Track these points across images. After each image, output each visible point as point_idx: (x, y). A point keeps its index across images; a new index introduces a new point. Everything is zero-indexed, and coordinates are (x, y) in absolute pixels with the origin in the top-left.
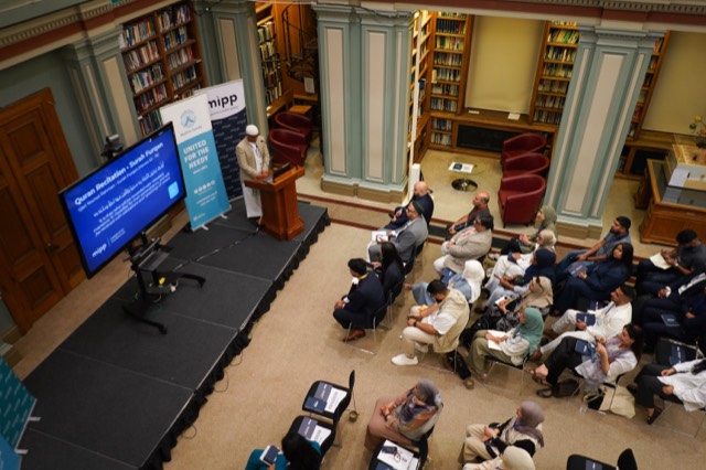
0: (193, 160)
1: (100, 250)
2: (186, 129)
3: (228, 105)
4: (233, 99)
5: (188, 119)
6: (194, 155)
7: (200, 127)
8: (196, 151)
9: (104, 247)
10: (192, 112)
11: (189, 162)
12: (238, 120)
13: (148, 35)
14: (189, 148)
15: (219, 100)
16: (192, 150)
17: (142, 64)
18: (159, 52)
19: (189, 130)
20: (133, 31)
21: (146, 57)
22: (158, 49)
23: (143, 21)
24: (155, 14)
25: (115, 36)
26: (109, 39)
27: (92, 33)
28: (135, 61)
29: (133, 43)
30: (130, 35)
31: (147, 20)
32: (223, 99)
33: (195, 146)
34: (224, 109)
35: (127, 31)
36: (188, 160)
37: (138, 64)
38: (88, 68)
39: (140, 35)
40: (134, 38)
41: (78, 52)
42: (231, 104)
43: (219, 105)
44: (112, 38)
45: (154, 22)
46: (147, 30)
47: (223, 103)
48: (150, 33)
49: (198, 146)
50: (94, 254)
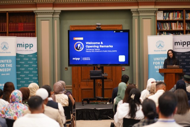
0: (157, 65)
1: (77, 59)
2: (157, 49)
3: (185, 46)
4: (188, 43)
5: (160, 45)
6: (159, 63)
7: (165, 51)
8: (160, 61)
9: (79, 59)
10: (163, 42)
13: (178, 19)
14: (157, 58)
15: (181, 42)
16: (158, 60)
17: (170, 30)
18: (183, 28)
19: (159, 50)
20: (169, 14)
21: (174, 27)
22: (183, 26)
23: (177, 12)
24: (184, 10)
25: (152, 11)
26: (148, 11)
27: (141, 7)
28: (167, 27)
29: (167, 19)
30: (166, 15)
31: (179, 12)
32: (183, 42)
33: (160, 59)
34: (183, 47)
35: (165, 13)
36: (155, 64)
37: (168, 29)
38: (136, 20)
39: (173, 17)
40: (169, 17)
41: (132, 12)
42: (187, 46)
43: (181, 45)
44: (150, 11)
45: (183, 14)
46: (178, 16)
47: (183, 44)
48: (180, 18)
49: (162, 59)
50: (74, 59)
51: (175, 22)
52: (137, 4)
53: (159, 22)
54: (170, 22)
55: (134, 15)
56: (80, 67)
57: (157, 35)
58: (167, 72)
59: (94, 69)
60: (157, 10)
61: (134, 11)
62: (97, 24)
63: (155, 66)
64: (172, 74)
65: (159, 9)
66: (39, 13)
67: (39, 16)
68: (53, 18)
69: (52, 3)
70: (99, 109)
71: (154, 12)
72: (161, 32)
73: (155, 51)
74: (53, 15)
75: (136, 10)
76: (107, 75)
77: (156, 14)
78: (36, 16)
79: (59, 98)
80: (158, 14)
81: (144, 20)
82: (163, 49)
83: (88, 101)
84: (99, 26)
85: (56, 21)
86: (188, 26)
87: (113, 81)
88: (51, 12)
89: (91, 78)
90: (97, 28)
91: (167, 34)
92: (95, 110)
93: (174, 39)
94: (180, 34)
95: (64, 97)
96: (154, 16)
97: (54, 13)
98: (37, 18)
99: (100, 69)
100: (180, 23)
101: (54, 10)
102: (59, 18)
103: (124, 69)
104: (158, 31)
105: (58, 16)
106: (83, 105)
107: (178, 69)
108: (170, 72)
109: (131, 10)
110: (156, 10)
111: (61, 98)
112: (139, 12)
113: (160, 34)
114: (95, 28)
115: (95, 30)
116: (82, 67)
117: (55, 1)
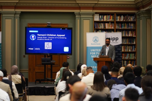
0: (93, 55)
2: (93, 43)
3: (114, 41)
4: (117, 39)
5: (96, 40)
6: (94, 53)
7: (99, 44)
8: (95, 52)
10: (98, 38)
11: (91, 55)
12: (118, 48)
13: (110, 20)
14: (93, 50)
15: (111, 38)
16: (94, 51)
17: (104, 28)
18: (114, 27)
19: (95, 43)
20: (103, 17)
21: (107, 26)
22: (114, 26)
23: (109, 15)
24: (115, 14)
25: (90, 14)
26: (87, 14)
27: (82, 11)
28: (102, 26)
29: (102, 20)
30: (101, 17)
31: (111, 15)
32: (113, 38)
33: (96, 50)
34: (113, 42)
35: (100, 16)
36: (91, 54)
37: (103, 28)
38: (78, 20)
39: (106, 19)
40: (103, 19)
41: (76, 14)
42: (116, 41)
43: (111, 40)
44: (89, 14)
45: (114, 17)
46: (110, 18)
47: (113, 40)
48: (111, 20)
49: (97, 50)
50: (29, 49)
51: (108, 22)
52: (80, 8)
53: (96, 22)
54: (104, 22)
55: (77, 16)
56: (34, 56)
57: (94, 32)
58: (99, 60)
59: (45, 57)
60: (95, 13)
61: (77, 14)
62: (48, 23)
63: (92, 56)
64: (103, 62)
65: (96, 12)
66: (4, 14)
67: (4, 15)
68: (14, 17)
69: (14, 6)
70: (47, 87)
71: (92, 14)
72: (97, 30)
73: (92, 44)
74: (15, 15)
75: (78, 13)
76: (55, 62)
77: (94, 16)
78: (2, 15)
79: (14, 77)
80: (95, 16)
81: (84, 20)
82: (98, 43)
83: (40, 81)
84: (49, 24)
85: (17, 20)
86: (118, 26)
87: (60, 66)
88: (13, 13)
89: (42, 63)
90: (47, 26)
91: (101, 32)
92: (44, 88)
93: (106, 36)
94: (111, 32)
95: (18, 77)
96: (92, 18)
97: (15, 14)
98: (2, 17)
99: (49, 57)
100: (112, 23)
101: (16, 11)
102: (19, 17)
103: (69, 58)
104: (95, 29)
105: (19, 16)
106: (36, 84)
107: (108, 58)
108: (101, 60)
109: (75, 13)
110: (93, 13)
111: (16, 78)
112: (81, 14)
113: (96, 32)
114: (46, 26)
115: (46, 27)
116: (37, 55)
117: (16, 4)
